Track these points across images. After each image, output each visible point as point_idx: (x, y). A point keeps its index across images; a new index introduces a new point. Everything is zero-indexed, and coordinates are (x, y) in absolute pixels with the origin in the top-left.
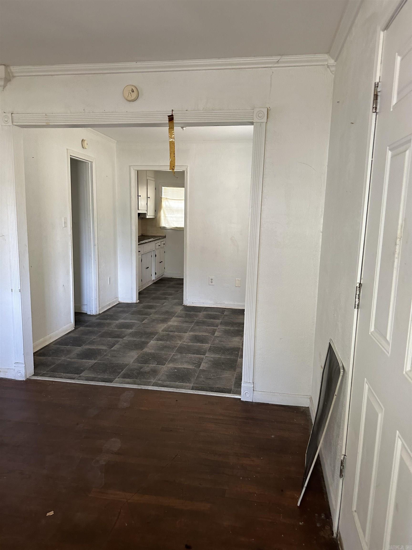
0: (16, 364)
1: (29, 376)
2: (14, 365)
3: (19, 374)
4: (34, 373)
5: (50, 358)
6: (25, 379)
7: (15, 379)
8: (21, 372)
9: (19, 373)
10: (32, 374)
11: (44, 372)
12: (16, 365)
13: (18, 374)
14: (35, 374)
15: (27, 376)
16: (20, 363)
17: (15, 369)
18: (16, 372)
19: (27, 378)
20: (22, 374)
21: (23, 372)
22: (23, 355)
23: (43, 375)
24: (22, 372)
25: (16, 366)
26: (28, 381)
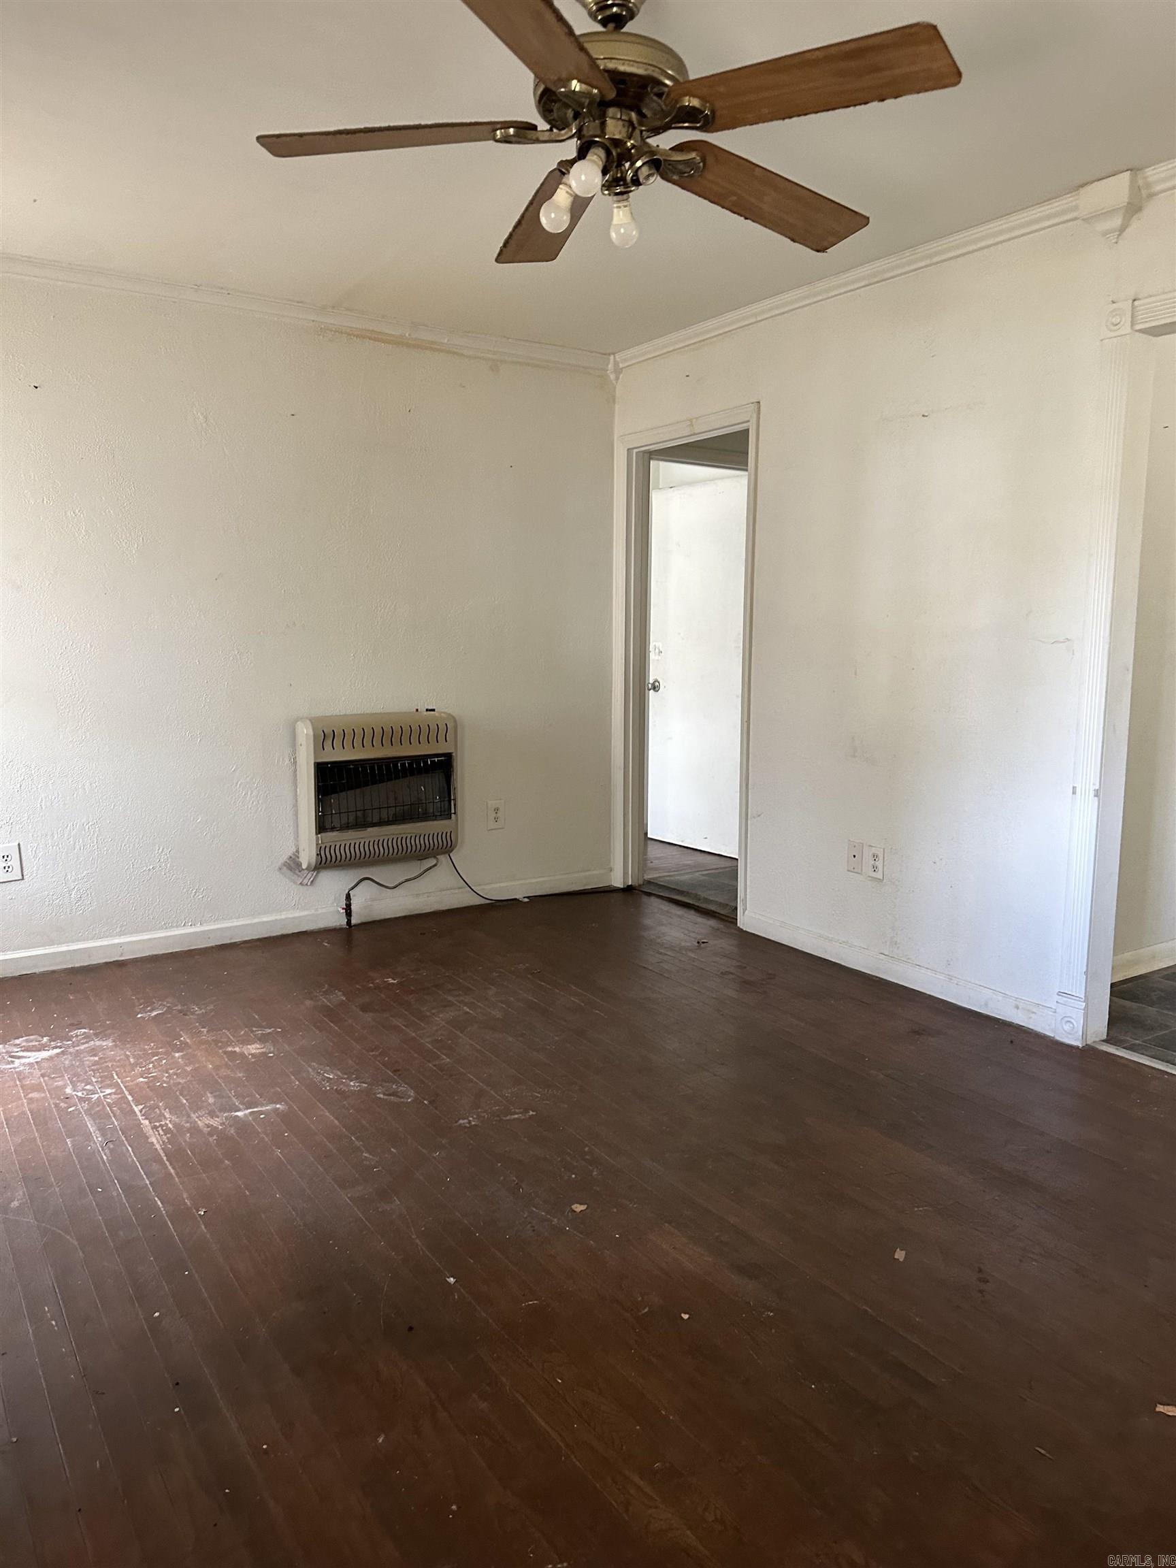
0: (1060, 997)
1: (1093, 1040)
2: (1057, 998)
3: (1067, 1027)
4: (1107, 1036)
5: (1152, 1011)
6: (1082, 1044)
7: (1053, 1037)
8: (1073, 1021)
9: (1068, 1024)
10: (1103, 1039)
11: (1137, 1042)
12: (1062, 1000)
13: (1065, 1027)
14: (1109, 1040)
15: (1088, 1037)
16: (1073, 995)
17: (1057, 1010)
18: (1060, 1019)
19: (1089, 1042)
20: (1074, 1028)
21: (1079, 1023)
22: (1085, 977)
23: (1132, 1048)
24: (1075, 1024)
25: (1061, 1002)
26: (1087, 1053)
